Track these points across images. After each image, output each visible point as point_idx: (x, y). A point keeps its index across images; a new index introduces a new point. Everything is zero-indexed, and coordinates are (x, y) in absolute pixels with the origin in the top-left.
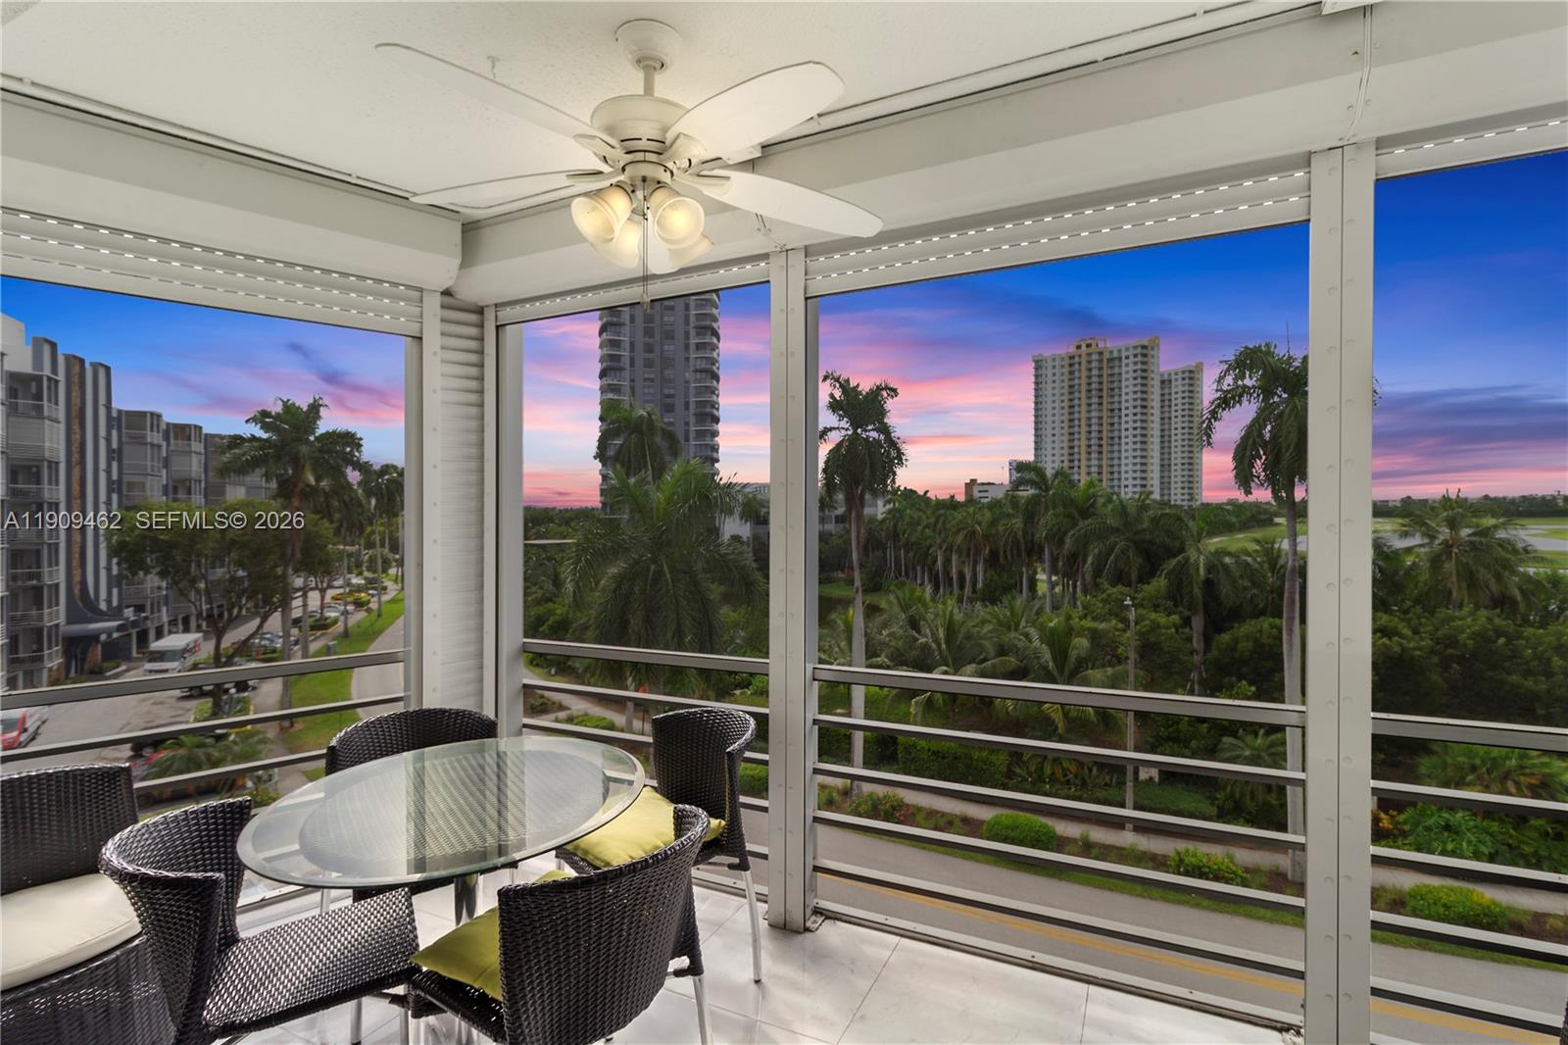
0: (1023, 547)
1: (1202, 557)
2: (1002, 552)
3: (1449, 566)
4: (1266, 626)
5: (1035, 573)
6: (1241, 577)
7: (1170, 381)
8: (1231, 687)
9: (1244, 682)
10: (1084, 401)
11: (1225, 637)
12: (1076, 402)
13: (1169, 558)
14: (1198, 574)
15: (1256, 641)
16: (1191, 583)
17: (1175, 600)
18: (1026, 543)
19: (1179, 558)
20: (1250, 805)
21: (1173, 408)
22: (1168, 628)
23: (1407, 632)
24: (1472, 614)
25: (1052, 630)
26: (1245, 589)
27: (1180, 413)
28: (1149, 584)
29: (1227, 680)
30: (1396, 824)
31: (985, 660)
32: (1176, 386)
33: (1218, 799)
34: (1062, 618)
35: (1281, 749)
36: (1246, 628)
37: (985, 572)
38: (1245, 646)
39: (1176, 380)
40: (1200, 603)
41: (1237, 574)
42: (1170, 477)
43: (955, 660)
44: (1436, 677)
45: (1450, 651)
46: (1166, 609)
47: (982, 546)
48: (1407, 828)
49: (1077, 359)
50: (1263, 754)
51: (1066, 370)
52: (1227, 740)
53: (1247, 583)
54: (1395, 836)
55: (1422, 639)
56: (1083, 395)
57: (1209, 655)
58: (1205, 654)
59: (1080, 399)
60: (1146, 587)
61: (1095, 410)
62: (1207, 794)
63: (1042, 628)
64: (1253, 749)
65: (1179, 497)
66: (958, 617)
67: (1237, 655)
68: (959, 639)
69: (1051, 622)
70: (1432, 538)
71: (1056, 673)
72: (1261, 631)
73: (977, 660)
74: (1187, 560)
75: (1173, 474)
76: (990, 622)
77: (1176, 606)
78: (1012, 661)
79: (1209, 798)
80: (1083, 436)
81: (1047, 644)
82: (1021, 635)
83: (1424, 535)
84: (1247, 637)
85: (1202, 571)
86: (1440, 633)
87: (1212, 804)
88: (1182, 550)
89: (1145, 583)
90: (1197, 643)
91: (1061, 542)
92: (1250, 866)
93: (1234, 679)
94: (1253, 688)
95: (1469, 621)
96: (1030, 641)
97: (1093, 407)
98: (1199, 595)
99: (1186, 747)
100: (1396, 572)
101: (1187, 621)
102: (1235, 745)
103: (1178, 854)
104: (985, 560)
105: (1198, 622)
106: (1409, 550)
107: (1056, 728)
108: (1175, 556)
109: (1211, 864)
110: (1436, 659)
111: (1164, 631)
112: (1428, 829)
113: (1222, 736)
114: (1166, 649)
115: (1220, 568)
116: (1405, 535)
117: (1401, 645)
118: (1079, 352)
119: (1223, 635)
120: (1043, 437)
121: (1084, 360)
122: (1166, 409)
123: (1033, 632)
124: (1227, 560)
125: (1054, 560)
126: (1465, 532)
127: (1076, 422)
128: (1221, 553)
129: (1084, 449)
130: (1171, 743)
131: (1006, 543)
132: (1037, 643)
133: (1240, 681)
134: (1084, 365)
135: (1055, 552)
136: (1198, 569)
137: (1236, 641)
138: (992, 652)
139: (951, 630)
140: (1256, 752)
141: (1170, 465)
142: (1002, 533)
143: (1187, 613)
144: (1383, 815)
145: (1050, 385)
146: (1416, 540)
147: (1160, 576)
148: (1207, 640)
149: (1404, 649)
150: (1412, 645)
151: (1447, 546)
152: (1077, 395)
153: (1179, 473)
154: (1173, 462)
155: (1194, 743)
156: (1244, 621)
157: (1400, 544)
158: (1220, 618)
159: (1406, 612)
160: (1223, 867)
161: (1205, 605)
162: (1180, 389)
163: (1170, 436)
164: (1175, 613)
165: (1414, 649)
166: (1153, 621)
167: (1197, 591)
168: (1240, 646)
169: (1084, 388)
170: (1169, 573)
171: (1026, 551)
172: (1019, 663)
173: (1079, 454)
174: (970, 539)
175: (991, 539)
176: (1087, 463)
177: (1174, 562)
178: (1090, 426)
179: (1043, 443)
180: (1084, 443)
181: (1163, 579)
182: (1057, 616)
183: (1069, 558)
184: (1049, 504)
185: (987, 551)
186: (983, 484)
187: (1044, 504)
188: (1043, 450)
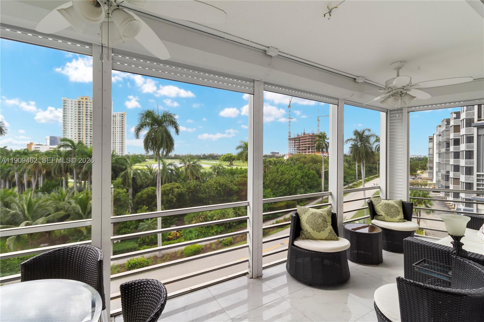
0: (63, 170)
1: (132, 171)
2: (53, 172)
3: (189, 171)
4: (150, 189)
5: (68, 179)
6: (143, 176)
7: (116, 116)
8: (141, 208)
9: (145, 206)
10: (84, 118)
11: (139, 194)
12: (81, 118)
13: (121, 172)
14: (130, 176)
15: (148, 194)
16: (129, 179)
17: (124, 185)
18: (64, 168)
19: (125, 171)
20: (147, 240)
21: (117, 125)
22: (123, 193)
23: (182, 187)
24: (193, 181)
25: (81, 199)
26: (144, 179)
27: (119, 127)
28: (116, 180)
29: (140, 206)
30: (180, 234)
31: (50, 214)
32: (118, 118)
33: (138, 241)
34: (85, 194)
35: (155, 222)
36: (145, 190)
37: (44, 180)
38: (145, 196)
39: (118, 116)
40: (131, 184)
41: (142, 175)
42: (115, 146)
43: (32, 217)
44: (187, 197)
45: (189, 190)
46: (121, 188)
47: (42, 170)
48: (182, 234)
49: (81, 103)
50: (151, 225)
51: (77, 106)
52: (141, 223)
53: (144, 178)
54: (180, 237)
55: (185, 188)
56: (84, 116)
57: (135, 200)
58: (133, 200)
59: (83, 117)
60: (115, 181)
61: (89, 122)
62: (135, 241)
63: (76, 199)
64: (148, 224)
65: (119, 153)
66: (34, 200)
67: (143, 199)
68: (35, 208)
69: (80, 196)
70: (186, 164)
71: (82, 214)
72: (149, 191)
73: (44, 215)
74: (127, 172)
75: (117, 145)
76: (51, 199)
77: (124, 186)
78: (62, 213)
79: (136, 242)
80: (84, 130)
81: (79, 204)
82: (67, 202)
83: (184, 163)
84: (145, 193)
85: (132, 175)
86: (187, 187)
87: (137, 243)
88: (126, 169)
89: (114, 180)
90: (130, 197)
91: (81, 168)
92: (148, 257)
93: (142, 205)
94: (147, 207)
95: (193, 183)
96: (71, 204)
97: (88, 120)
98: (131, 182)
99: (129, 229)
100: (178, 173)
101: (128, 190)
102: (143, 224)
103: (128, 261)
104: (43, 175)
105: (131, 191)
106: (181, 167)
107: (83, 233)
108: (123, 171)
109: (138, 261)
110: (187, 193)
111: (121, 194)
112: (187, 233)
113: (140, 222)
114: (122, 200)
115: (137, 173)
116: (180, 163)
117: (181, 190)
118: (82, 100)
119: (139, 193)
120: (67, 129)
121: (84, 103)
122: (114, 125)
123: (72, 201)
124: (139, 171)
125: (78, 174)
126: (192, 163)
127: (81, 125)
128: (137, 169)
129: (84, 135)
130: (124, 229)
131: (55, 169)
132: (74, 204)
133: (143, 206)
134: (84, 106)
135: (78, 171)
136: (130, 174)
137: (142, 194)
138: (52, 210)
139: (30, 205)
140: (149, 225)
141: (115, 142)
142: (52, 165)
143: (128, 188)
144: (178, 233)
145: (70, 110)
146: (183, 165)
147: (119, 177)
148: (134, 195)
149: (181, 191)
150: (183, 190)
151: (188, 166)
152: (81, 115)
153: (119, 145)
154: (117, 142)
155: (131, 227)
156: (144, 189)
157: (179, 166)
158: (137, 188)
159: (181, 182)
160: (142, 260)
161: (133, 185)
162: (119, 119)
164: (124, 188)
165: (183, 191)
166: (118, 192)
167: (130, 181)
168: (143, 196)
169: (84, 113)
170: (122, 176)
171: (64, 171)
172: (65, 213)
173: (83, 136)
174: (36, 167)
175: (47, 167)
176: (86, 140)
177: (123, 173)
178: (87, 127)
179: (67, 131)
180: (84, 133)
181: (120, 178)
182: (82, 194)
183: (84, 173)
184: (76, 154)
185: (44, 172)
186: (37, 145)
187: (73, 153)
188: (67, 134)
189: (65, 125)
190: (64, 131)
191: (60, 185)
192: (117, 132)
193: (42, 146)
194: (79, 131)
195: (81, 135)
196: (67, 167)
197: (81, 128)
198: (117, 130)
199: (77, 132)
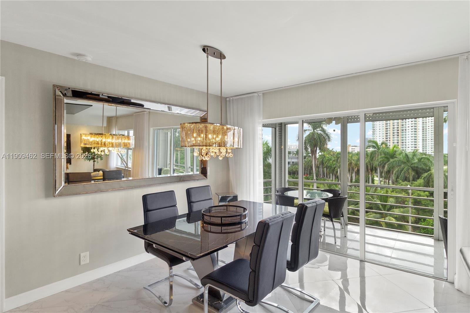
5: (374, 177)
13: (424, 173)
16: (433, 181)
18: (370, 167)
19: (428, 173)
25: (381, 196)
28: (416, 181)
34: (385, 192)
37: (356, 176)
47: (354, 167)
63: (377, 195)
65: (430, 151)
69: (380, 193)
73: (354, 204)
74: (431, 174)
75: (427, 143)
80: (391, 129)
81: (379, 200)
82: (370, 197)
88: (429, 170)
91: (384, 167)
101: (431, 194)
104: (356, 172)
108: (427, 172)
114: (424, 203)
120: (375, 130)
123: (374, 196)
125: (381, 173)
129: (391, 134)
132: (375, 200)
135: (382, 170)
141: (426, 140)
153: (430, 142)
154: (427, 139)
163: (426, 129)
164: (427, 191)
170: (424, 178)
171: (370, 169)
172: (369, 205)
173: (390, 136)
174: (350, 166)
175: (358, 165)
176: (393, 139)
177: (426, 174)
178: (394, 126)
179: (376, 132)
180: (391, 132)
181: (422, 180)
182: (383, 191)
183: (386, 172)
184: (379, 154)
185: (356, 169)
186: (353, 146)
187: (377, 154)
188: (376, 134)
189: (374, 126)
190: (373, 132)
191: (368, 182)
192: (427, 128)
193: (356, 147)
194: (386, 131)
195: (388, 134)
196: (372, 166)
197: (388, 127)
198: (428, 125)
199: (384, 132)
